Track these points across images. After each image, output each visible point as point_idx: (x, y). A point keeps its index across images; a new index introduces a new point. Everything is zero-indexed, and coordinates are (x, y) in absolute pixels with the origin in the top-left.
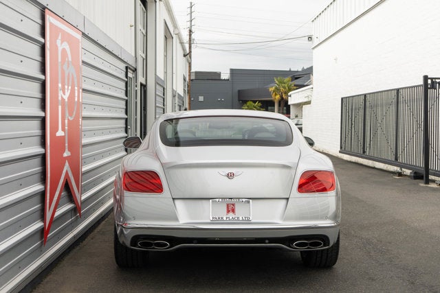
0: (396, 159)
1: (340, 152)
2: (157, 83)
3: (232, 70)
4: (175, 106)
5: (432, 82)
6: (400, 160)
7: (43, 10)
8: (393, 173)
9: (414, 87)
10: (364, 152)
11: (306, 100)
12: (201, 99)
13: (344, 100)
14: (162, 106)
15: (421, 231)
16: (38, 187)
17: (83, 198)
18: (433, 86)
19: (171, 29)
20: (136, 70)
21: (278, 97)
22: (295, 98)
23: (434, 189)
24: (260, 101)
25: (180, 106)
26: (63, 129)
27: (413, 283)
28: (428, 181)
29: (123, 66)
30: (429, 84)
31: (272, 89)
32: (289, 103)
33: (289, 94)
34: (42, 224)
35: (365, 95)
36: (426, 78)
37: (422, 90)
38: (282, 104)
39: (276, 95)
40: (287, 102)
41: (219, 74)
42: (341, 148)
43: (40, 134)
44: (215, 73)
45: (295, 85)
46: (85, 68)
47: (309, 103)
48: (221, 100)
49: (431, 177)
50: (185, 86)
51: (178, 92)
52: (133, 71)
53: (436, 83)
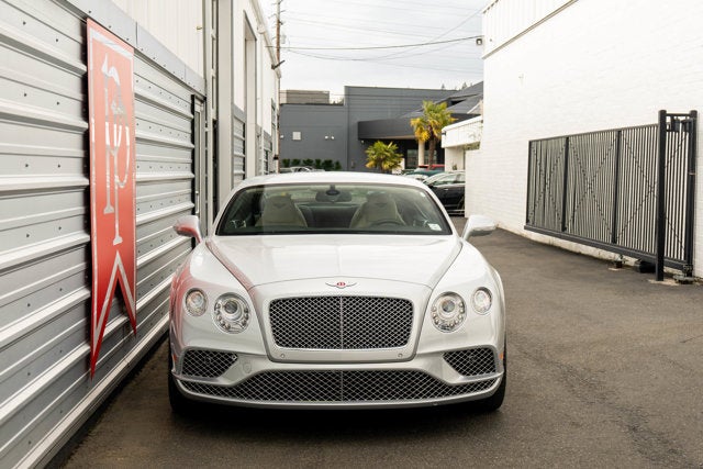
0: (614, 241)
1: (525, 228)
2: (234, 117)
3: (348, 89)
4: (260, 153)
5: (673, 121)
6: (619, 243)
7: (84, 21)
8: (609, 262)
9: (645, 127)
10: (564, 229)
11: (471, 141)
12: (297, 136)
13: (534, 145)
14: (241, 154)
15: (650, 352)
16: (82, 293)
17: (139, 306)
18: (674, 128)
19: (254, 24)
20: (205, 99)
21: (425, 135)
22: (452, 136)
23: (670, 289)
24: (395, 141)
25: (267, 152)
26: (113, 204)
27: (634, 429)
28: (661, 276)
29: (187, 95)
30: (668, 124)
31: (414, 122)
32: (443, 146)
33: (443, 130)
34: (89, 348)
35: (567, 138)
36: (663, 114)
37: (656, 133)
38: (431, 146)
39: (421, 131)
40: (440, 142)
41: (327, 95)
42: (528, 221)
43: (83, 212)
44: (321, 93)
45: (453, 115)
46: (139, 104)
47: (475, 146)
48: (330, 139)
49: (667, 269)
50: (273, 117)
51: (264, 128)
52: (202, 102)
53: (679, 121)
